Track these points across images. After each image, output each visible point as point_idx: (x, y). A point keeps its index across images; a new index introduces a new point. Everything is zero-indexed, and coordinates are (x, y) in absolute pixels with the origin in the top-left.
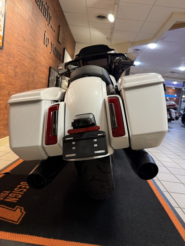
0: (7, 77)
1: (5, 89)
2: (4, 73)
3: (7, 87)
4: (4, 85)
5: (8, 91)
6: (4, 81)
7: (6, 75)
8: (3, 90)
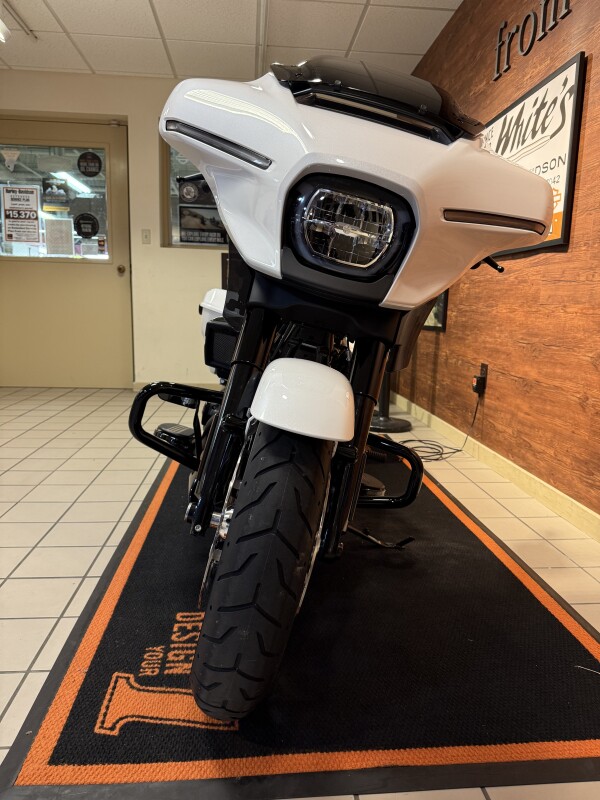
0: (591, 311)
1: (579, 348)
2: (578, 303)
3: (590, 340)
4: (580, 335)
5: (590, 355)
6: (580, 323)
7: (587, 305)
8: (574, 351)
